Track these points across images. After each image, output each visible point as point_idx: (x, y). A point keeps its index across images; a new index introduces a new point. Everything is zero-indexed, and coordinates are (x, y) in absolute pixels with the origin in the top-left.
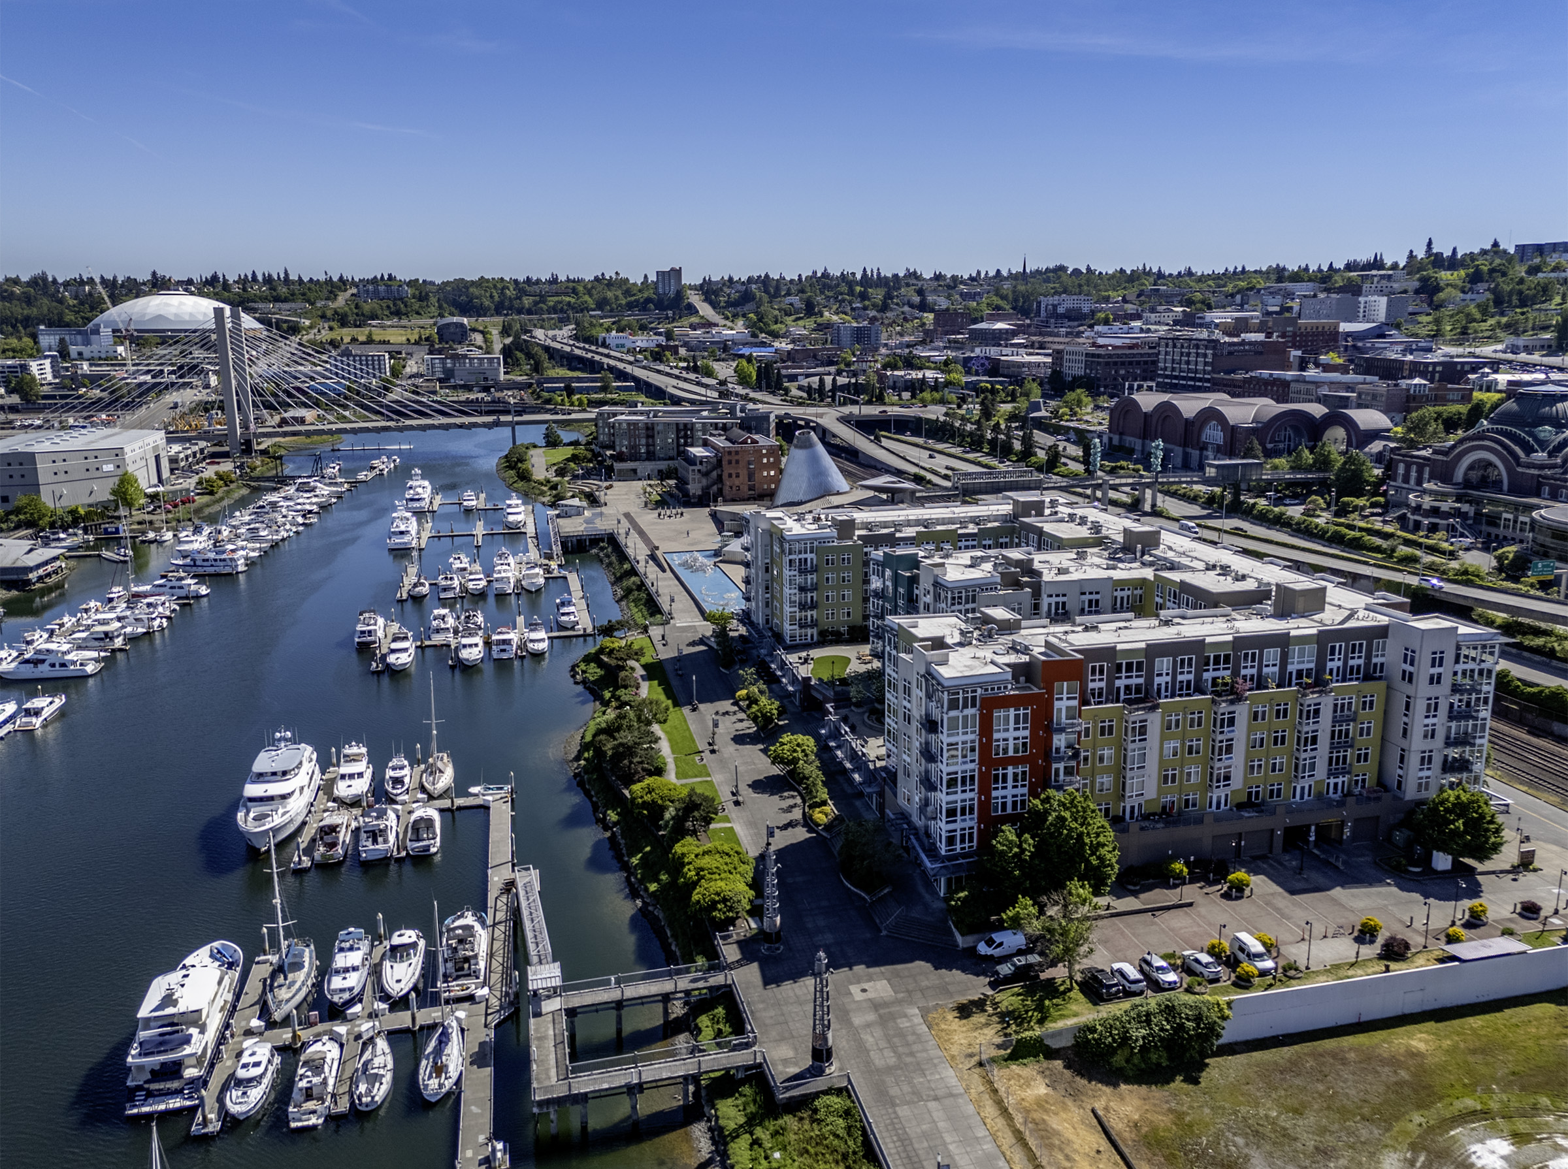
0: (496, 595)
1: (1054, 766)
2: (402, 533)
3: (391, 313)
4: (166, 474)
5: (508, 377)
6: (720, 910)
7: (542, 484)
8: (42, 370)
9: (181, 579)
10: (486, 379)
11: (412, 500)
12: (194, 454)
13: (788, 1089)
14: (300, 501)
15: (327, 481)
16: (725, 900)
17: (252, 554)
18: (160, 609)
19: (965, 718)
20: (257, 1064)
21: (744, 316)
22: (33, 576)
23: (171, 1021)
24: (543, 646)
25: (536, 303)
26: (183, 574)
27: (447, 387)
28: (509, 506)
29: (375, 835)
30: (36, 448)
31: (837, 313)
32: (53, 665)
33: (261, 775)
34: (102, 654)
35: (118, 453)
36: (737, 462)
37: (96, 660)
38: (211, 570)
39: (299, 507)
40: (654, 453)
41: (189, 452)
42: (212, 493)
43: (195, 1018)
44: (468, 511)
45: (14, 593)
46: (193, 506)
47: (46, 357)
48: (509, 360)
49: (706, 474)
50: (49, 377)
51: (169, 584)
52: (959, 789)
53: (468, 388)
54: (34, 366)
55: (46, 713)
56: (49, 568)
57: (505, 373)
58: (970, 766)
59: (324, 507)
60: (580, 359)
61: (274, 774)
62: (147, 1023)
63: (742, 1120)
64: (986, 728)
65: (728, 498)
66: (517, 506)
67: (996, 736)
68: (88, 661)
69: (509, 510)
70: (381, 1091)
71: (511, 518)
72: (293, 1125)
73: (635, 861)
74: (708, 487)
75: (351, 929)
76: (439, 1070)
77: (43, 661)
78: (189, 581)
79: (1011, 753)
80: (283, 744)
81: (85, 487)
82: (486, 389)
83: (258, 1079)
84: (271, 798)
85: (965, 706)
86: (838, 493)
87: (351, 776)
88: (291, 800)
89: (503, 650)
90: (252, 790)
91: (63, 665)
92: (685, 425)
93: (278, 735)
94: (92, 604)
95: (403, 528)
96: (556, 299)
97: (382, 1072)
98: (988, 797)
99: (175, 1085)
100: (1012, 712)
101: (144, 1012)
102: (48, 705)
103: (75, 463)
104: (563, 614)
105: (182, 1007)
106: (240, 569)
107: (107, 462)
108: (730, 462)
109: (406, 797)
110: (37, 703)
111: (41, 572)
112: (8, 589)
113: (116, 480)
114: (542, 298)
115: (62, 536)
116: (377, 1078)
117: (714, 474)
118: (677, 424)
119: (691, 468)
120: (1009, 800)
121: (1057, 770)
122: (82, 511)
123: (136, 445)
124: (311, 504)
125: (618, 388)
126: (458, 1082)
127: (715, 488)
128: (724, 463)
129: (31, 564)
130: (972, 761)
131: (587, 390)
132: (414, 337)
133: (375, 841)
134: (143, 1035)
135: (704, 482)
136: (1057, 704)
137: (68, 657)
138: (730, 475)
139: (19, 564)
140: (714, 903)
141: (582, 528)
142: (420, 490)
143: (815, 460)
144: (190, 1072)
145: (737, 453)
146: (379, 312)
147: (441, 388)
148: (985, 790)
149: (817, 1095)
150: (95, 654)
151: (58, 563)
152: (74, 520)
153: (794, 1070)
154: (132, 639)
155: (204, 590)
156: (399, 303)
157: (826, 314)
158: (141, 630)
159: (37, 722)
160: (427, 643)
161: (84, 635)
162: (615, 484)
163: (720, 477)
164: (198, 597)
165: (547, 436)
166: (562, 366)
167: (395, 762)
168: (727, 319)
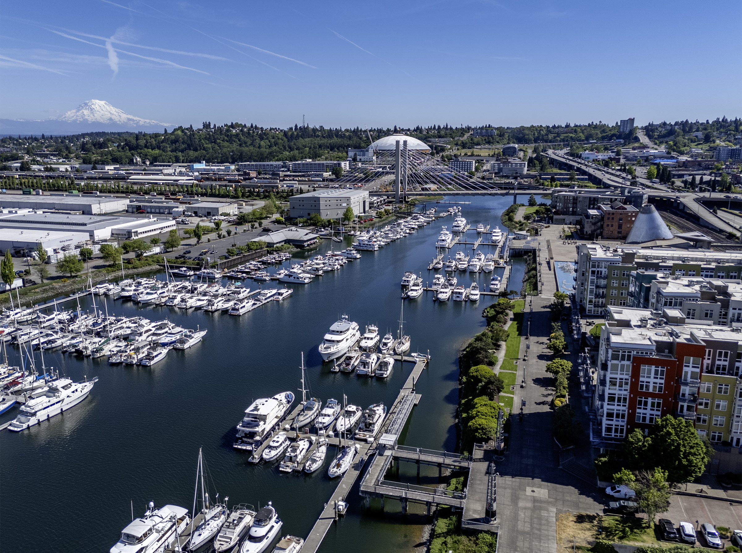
0: (470, 272)
1: (680, 403)
2: (443, 240)
3: (486, 142)
4: (367, 208)
5: (529, 172)
6: (479, 433)
7: (517, 223)
8: (345, 165)
9: (351, 251)
10: (517, 173)
11: (456, 226)
12: (381, 201)
13: (469, 524)
14: (411, 223)
15: (426, 216)
16: (482, 429)
17: (382, 243)
18: (340, 262)
19: (623, 366)
20: (278, 442)
21: (666, 143)
22: (306, 244)
23: (255, 417)
24: (477, 297)
25: (555, 137)
26: (352, 249)
27: (498, 177)
28: (494, 232)
29: (365, 364)
30: (322, 195)
32: (294, 278)
33: (334, 331)
34: (312, 276)
35: (348, 199)
36: (613, 219)
37: (310, 278)
38: (365, 248)
39: (409, 226)
40: (576, 211)
41: (379, 200)
42: (380, 218)
43: (263, 418)
44: (479, 233)
45: (299, 249)
46: (372, 222)
47: (348, 160)
48: (531, 164)
49: (594, 224)
50: (348, 168)
51: (347, 252)
52: (616, 403)
53: (507, 177)
54: (343, 164)
55: (284, 295)
56: (312, 242)
57: (528, 170)
58: (624, 392)
59: (420, 227)
60: (566, 164)
61: (338, 332)
62: (249, 415)
63: (445, 530)
64: (636, 373)
65: (605, 237)
66: (498, 232)
67: (641, 379)
68: (306, 278)
69: (494, 234)
70: (315, 467)
71: (494, 238)
72: (281, 469)
73: (463, 401)
74: (595, 230)
75: (333, 399)
76: (338, 466)
77: (292, 276)
78: (354, 252)
79: (651, 390)
80: (344, 320)
81: (336, 212)
82: (515, 178)
83: (276, 448)
84: (333, 341)
85: (623, 359)
86: (664, 239)
87: (368, 338)
88: (340, 343)
89: (458, 297)
90: (328, 337)
91: (298, 278)
92: (594, 198)
93: (343, 316)
94: (319, 257)
95: (444, 238)
96: (566, 135)
97: (318, 459)
98: (634, 412)
99: (250, 440)
100: (653, 368)
101: (247, 411)
102: (286, 292)
103: (334, 202)
104: (492, 284)
105: (259, 413)
106: (376, 249)
107: (344, 203)
108: (609, 218)
109: (385, 351)
110: (282, 291)
111: (309, 243)
112: (297, 248)
113: (345, 210)
114: (558, 135)
115: (323, 230)
116: (314, 461)
117: (599, 224)
118: (590, 198)
119: (587, 220)
120: (648, 417)
121: (682, 407)
122: (332, 221)
123: (356, 197)
124: (415, 225)
125: (578, 179)
126: (344, 474)
127: (599, 231)
128: (605, 219)
129: (305, 239)
130: (626, 390)
131: (564, 179)
132: (491, 153)
133: (364, 367)
134: (246, 419)
135: (593, 228)
136: (685, 369)
137: (300, 275)
138: (608, 225)
139: (301, 239)
140: (477, 429)
141: (522, 246)
142: (459, 222)
143: (652, 221)
144: (258, 438)
145: (613, 214)
147: (495, 177)
148: (632, 407)
149: (481, 531)
150: (309, 275)
151: (316, 240)
152: (329, 224)
153: (477, 516)
154: (326, 272)
155: (358, 256)
156: (490, 137)
157: (717, 141)
158: (330, 269)
159: (281, 298)
160: (429, 289)
161: (310, 268)
162: (551, 225)
163: (602, 227)
164: (356, 259)
165: (530, 201)
166: (556, 167)
167: (387, 336)
168: (656, 144)
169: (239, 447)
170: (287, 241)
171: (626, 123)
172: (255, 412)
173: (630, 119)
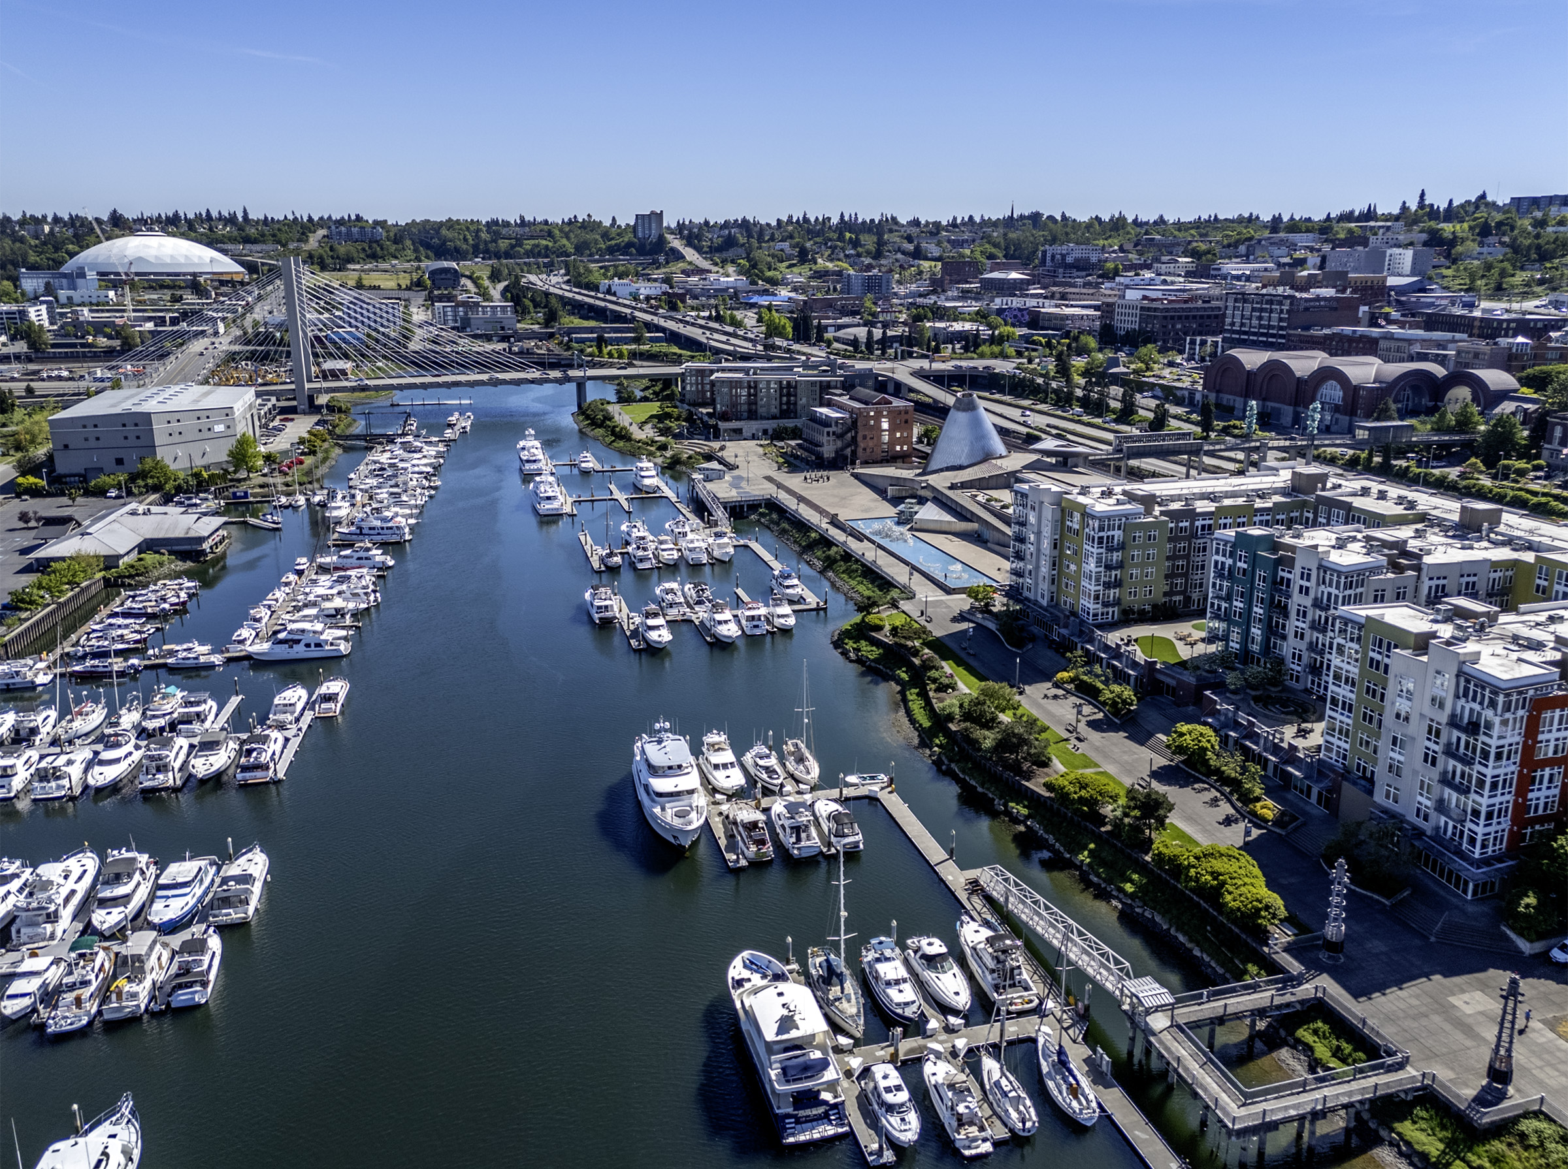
2: (549, 498)
5: (522, 326)
7: (647, 444)
8: (38, 314)
9: (368, 549)
13: (1487, 1112)
14: (413, 462)
17: (410, 521)
19: (1515, 720)
20: (899, 1088)
21: (733, 262)
22: (205, 546)
23: (794, 1045)
25: (513, 247)
26: (370, 545)
27: (466, 337)
30: (150, 406)
31: (832, 260)
32: (308, 645)
34: (345, 632)
37: (343, 639)
39: (416, 469)
40: (756, 411)
42: (312, 454)
45: (190, 563)
46: (304, 467)
47: (42, 302)
48: (518, 308)
49: (840, 436)
50: (46, 324)
52: (1499, 791)
53: (487, 337)
54: (32, 312)
55: (340, 699)
56: (216, 538)
57: (518, 321)
58: (1509, 769)
59: (438, 469)
60: (591, 307)
61: (670, 768)
62: (773, 1047)
63: (1441, 1145)
64: (1532, 730)
65: (862, 460)
67: (1539, 737)
68: (336, 640)
71: (646, 481)
73: (1084, 857)
74: (843, 449)
75: (883, 938)
77: (298, 642)
78: (374, 552)
79: (1551, 754)
80: (664, 735)
84: (680, 793)
85: (1517, 708)
86: (1001, 457)
87: (724, 766)
89: (756, 626)
90: (659, 785)
92: (788, 383)
93: (657, 726)
96: (533, 242)
97: (1021, 1094)
98: (1525, 799)
99: (819, 1111)
100: (1558, 713)
102: (336, 689)
103: (189, 423)
106: (407, 537)
107: (218, 422)
108: (865, 424)
111: (211, 542)
114: (519, 242)
116: (1019, 1101)
117: (849, 436)
118: (780, 382)
120: (1542, 802)
122: (204, 474)
123: (240, 403)
124: (425, 465)
127: (849, 450)
128: (859, 424)
129: (202, 534)
130: (1515, 764)
132: (405, 281)
135: (839, 444)
138: (865, 437)
140: (1258, 910)
141: (734, 493)
142: (534, 451)
143: (978, 424)
146: (355, 255)
148: (1522, 792)
149: (1514, 1120)
150: (338, 632)
152: (199, 483)
155: (390, 561)
156: (375, 245)
157: (820, 261)
162: (728, 444)
163: (854, 439)
165: (618, 392)
167: (754, 749)
168: (716, 264)
170: (148, 546)
171: (647, 221)
173: (653, 213)
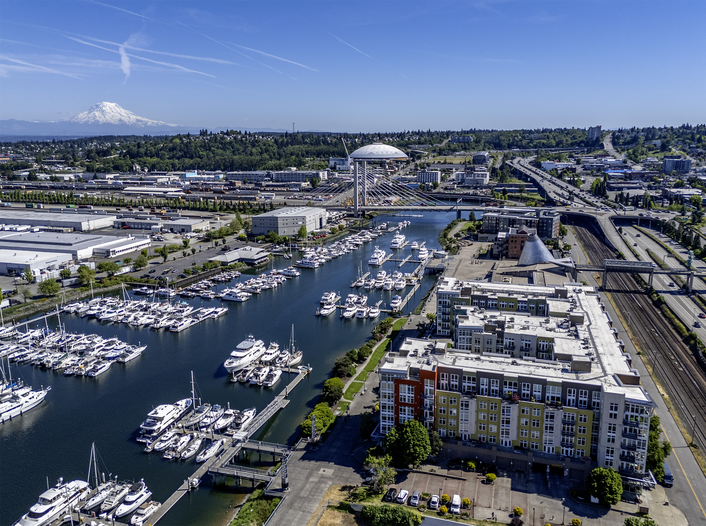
0: (384, 290)
1: (425, 411)
3: (462, 149)
4: (324, 224)
5: (491, 182)
6: (305, 431)
8: (323, 175)
10: (477, 183)
11: (394, 243)
12: (340, 216)
13: (270, 492)
14: (358, 240)
15: (375, 231)
17: (323, 261)
18: (279, 280)
19: (389, 384)
20: (167, 437)
21: (627, 151)
22: (256, 262)
23: (155, 418)
29: (256, 376)
30: (281, 215)
32: (234, 297)
33: (240, 349)
35: (304, 218)
37: (247, 296)
38: (307, 266)
40: (498, 230)
41: (338, 215)
43: (161, 419)
44: (411, 250)
45: (250, 267)
46: (324, 238)
47: (326, 170)
48: (493, 174)
49: (501, 246)
50: (326, 178)
51: (288, 271)
52: (387, 410)
56: (263, 260)
57: (490, 180)
58: (391, 403)
63: (256, 497)
64: (397, 390)
66: (425, 251)
67: (400, 394)
69: (420, 253)
70: (188, 454)
72: (165, 456)
74: (502, 251)
75: (217, 405)
76: (205, 454)
78: (294, 270)
79: (407, 402)
80: (250, 340)
81: (292, 229)
82: (475, 188)
83: (165, 441)
84: (237, 357)
85: (389, 380)
87: (268, 354)
88: (243, 359)
91: (236, 297)
94: (263, 275)
95: (376, 256)
96: (538, 141)
97: (192, 449)
98: (398, 416)
99: (149, 436)
100: (407, 386)
101: (149, 414)
103: (291, 221)
104: (393, 303)
105: (157, 416)
107: (300, 221)
109: (278, 365)
110: (218, 310)
111: (259, 261)
112: (248, 266)
113: (300, 228)
115: (277, 247)
116: (189, 451)
117: (505, 246)
120: (406, 420)
121: (426, 413)
123: (312, 214)
125: (528, 190)
126: (207, 460)
128: (510, 241)
130: (392, 401)
131: (514, 192)
132: (462, 161)
133: (256, 379)
134: (148, 420)
136: (426, 387)
137: (240, 294)
138: (512, 247)
139: (253, 258)
141: (437, 265)
144: (155, 434)
145: (516, 237)
149: (275, 497)
151: (266, 258)
153: (278, 488)
154: (264, 290)
155: (298, 274)
157: (673, 150)
158: (268, 287)
159: (216, 316)
160: (342, 306)
161: (250, 287)
162: (474, 243)
164: (296, 276)
166: (515, 178)
168: (618, 152)
169: (141, 440)
170: (241, 260)
171: (593, 130)
172: (155, 415)
